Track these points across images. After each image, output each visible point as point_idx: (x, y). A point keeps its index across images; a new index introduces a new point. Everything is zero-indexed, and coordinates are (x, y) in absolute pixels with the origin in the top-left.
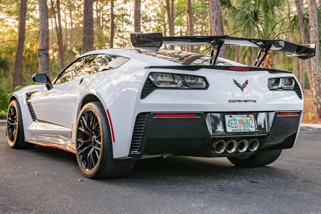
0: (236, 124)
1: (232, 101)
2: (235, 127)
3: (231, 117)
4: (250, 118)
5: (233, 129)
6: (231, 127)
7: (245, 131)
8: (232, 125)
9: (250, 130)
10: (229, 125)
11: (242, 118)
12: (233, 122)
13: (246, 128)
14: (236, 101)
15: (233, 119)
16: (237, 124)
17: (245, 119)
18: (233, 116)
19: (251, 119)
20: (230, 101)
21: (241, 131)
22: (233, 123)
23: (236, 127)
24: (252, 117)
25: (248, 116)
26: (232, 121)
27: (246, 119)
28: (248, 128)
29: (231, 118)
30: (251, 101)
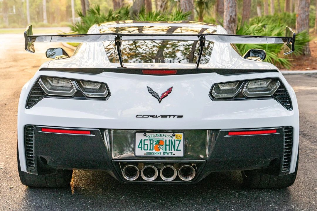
0: (152, 145)
1: (142, 116)
2: (149, 149)
3: (145, 135)
4: (177, 137)
5: (146, 151)
6: (143, 149)
7: (165, 155)
8: (146, 146)
9: (174, 154)
10: (140, 146)
11: (163, 137)
12: (147, 142)
13: (168, 151)
14: (147, 116)
15: (147, 139)
16: (154, 145)
17: (168, 139)
18: (148, 134)
19: (178, 139)
20: (138, 116)
21: (158, 155)
22: (147, 144)
23: (152, 149)
24: (180, 136)
25: (174, 136)
26: (145, 141)
27: (170, 139)
28: (171, 152)
29: (145, 138)
30: (174, 116)
